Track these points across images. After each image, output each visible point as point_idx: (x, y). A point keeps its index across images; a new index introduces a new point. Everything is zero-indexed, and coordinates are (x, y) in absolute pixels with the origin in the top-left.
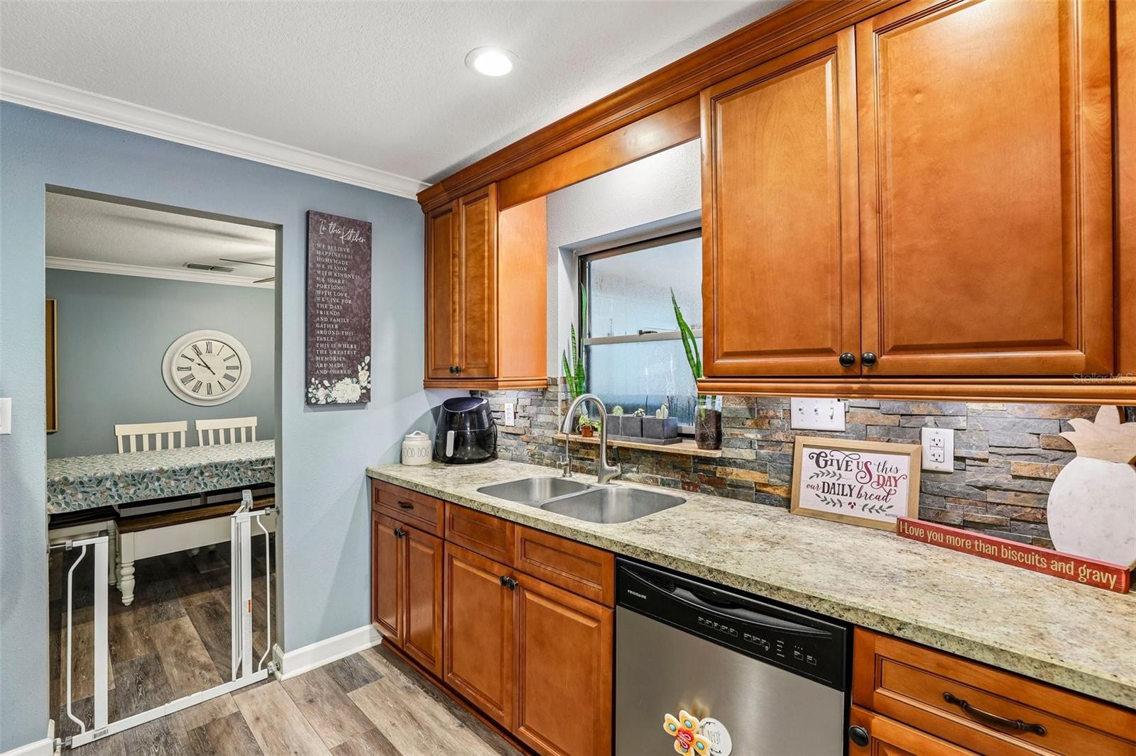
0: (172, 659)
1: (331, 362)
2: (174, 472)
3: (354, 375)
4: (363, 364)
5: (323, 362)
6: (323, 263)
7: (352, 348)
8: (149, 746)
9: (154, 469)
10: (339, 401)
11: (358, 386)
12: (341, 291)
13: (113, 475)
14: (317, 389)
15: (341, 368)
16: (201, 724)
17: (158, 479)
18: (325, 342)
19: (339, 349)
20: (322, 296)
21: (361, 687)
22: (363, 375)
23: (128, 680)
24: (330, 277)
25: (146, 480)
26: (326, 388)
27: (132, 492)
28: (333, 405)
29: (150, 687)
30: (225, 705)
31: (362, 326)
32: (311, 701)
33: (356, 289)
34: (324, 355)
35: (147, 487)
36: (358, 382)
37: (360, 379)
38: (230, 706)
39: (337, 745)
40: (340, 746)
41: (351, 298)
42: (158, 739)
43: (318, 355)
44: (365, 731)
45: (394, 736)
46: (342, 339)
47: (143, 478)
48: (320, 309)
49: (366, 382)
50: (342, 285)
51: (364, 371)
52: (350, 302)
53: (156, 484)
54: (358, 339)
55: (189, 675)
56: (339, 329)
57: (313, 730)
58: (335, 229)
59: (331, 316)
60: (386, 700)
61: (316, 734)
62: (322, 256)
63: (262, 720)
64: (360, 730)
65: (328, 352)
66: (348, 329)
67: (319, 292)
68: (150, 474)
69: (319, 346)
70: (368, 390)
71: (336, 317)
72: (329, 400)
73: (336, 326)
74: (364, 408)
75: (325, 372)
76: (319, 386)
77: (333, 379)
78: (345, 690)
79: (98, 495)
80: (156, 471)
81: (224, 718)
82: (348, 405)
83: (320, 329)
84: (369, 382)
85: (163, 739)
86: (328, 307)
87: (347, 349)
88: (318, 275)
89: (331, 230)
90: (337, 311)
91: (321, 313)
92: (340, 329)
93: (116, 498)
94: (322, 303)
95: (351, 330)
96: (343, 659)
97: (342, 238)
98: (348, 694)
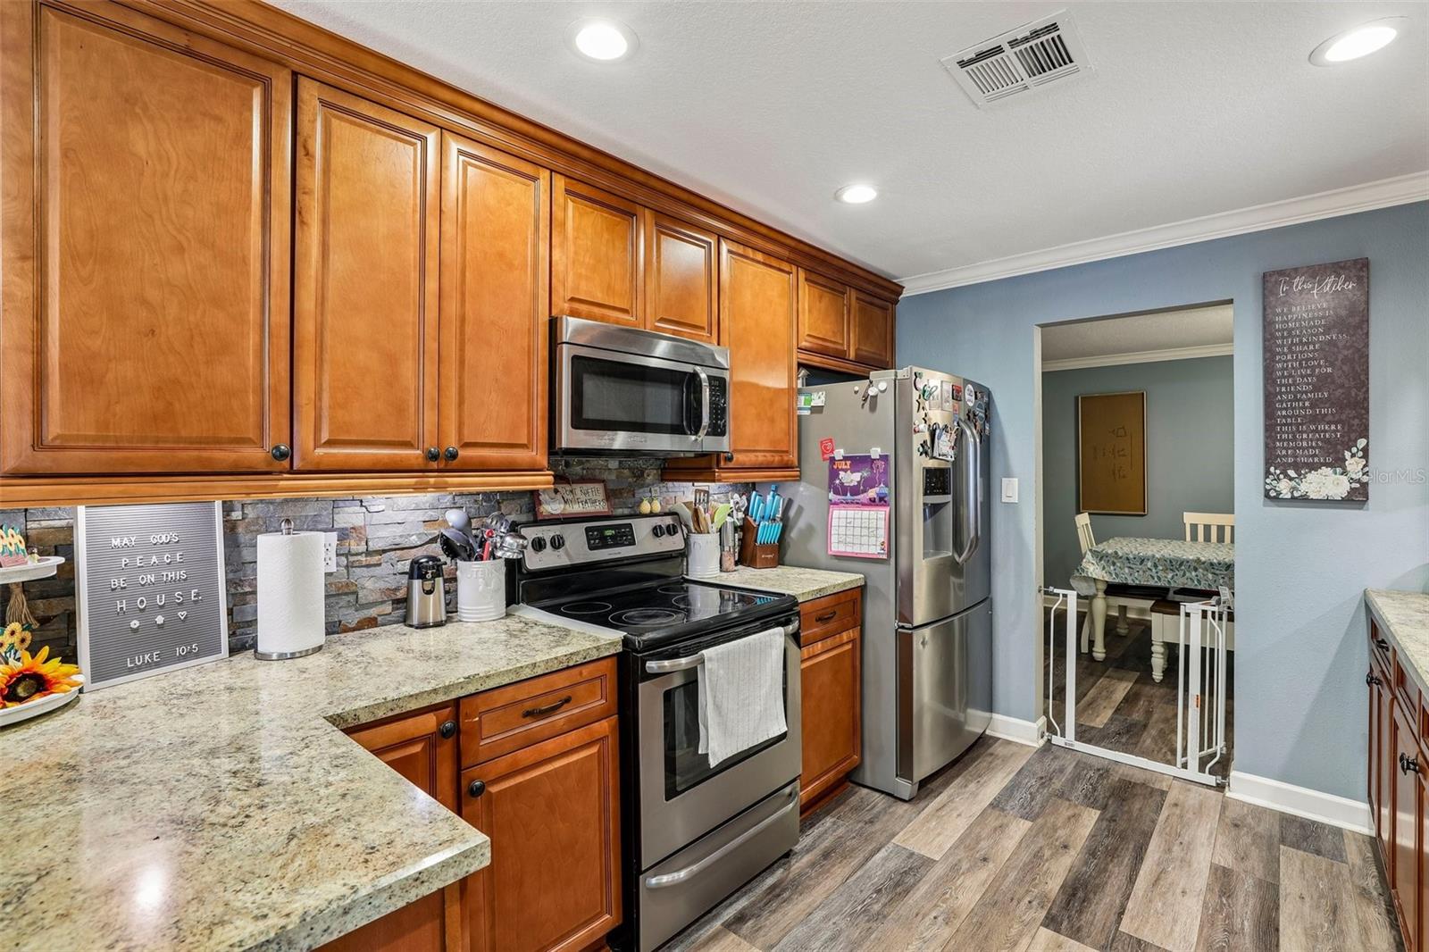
0: (1154, 732)
1: (1299, 448)
2: (1212, 564)
3: (1338, 463)
4: (1354, 450)
5: (1287, 449)
6: (1284, 330)
7: (1333, 430)
8: (1091, 770)
9: (1191, 558)
10: (1312, 496)
11: (1344, 479)
12: (1313, 359)
13: (1154, 556)
14: (1278, 480)
15: (1315, 455)
16: (1133, 780)
17: (1196, 570)
18: (1291, 424)
19: (1312, 431)
20: (1283, 369)
21: (1305, 851)
22: (1354, 465)
23: (1113, 728)
24: (1296, 344)
25: (1183, 567)
26: (1291, 479)
27: (1170, 576)
28: (1304, 500)
29: (1124, 740)
30: (1161, 781)
31: (1352, 400)
32: (1236, 826)
33: (1339, 352)
34: (1288, 440)
35: (1184, 575)
36: (1344, 473)
37: (1348, 469)
38: (1164, 784)
39: (1222, 864)
40: (1224, 868)
41: (1332, 365)
42: (1099, 770)
43: (1280, 441)
44: (1263, 878)
45: (1289, 903)
46: (1315, 419)
47: (1181, 565)
48: (1281, 385)
49: (1361, 473)
50: (1317, 351)
51: (1356, 458)
52: (1329, 370)
53: (1194, 573)
54: (1343, 417)
55: (1157, 749)
56: (1311, 408)
57: (1213, 841)
58: (1303, 284)
59: (1299, 392)
60: (1321, 879)
61: (1212, 846)
62: (1283, 322)
63: (1179, 808)
64: (1259, 874)
65: (1294, 436)
66: (1327, 405)
67: (1279, 366)
68: (1188, 562)
69: (1281, 429)
70: (1365, 486)
71: (1306, 393)
72: (1296, 494)
73: (1307, 404)
74: (1360, 509)
75: (1290, 460)
76: (1281, 476)
77: (1303, 467)
78: (1283, 841)
79: (1141, 572)
80: (1193, 560)
81: (1153, 788)
82: (1328, 502)
83: (1281, 409)
84: (1366, 474)
85: (1101, 772)
86: (1295, 381)
87: (1325, 431)
88: (1278, 346)
89: (1297, 287)
90: (1308, 384)
91: (1283, 389)
92: (1312, 406)
93: (1156, 579)
94: (1285, 377)
95: (1331, 407)
96: (1314, 822)
97: (1315, 291)
98: (1282, 847)
